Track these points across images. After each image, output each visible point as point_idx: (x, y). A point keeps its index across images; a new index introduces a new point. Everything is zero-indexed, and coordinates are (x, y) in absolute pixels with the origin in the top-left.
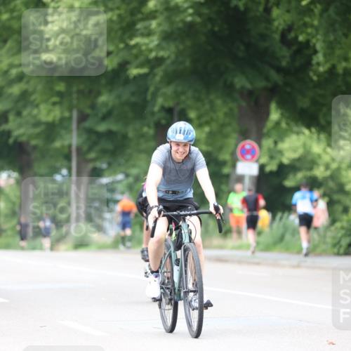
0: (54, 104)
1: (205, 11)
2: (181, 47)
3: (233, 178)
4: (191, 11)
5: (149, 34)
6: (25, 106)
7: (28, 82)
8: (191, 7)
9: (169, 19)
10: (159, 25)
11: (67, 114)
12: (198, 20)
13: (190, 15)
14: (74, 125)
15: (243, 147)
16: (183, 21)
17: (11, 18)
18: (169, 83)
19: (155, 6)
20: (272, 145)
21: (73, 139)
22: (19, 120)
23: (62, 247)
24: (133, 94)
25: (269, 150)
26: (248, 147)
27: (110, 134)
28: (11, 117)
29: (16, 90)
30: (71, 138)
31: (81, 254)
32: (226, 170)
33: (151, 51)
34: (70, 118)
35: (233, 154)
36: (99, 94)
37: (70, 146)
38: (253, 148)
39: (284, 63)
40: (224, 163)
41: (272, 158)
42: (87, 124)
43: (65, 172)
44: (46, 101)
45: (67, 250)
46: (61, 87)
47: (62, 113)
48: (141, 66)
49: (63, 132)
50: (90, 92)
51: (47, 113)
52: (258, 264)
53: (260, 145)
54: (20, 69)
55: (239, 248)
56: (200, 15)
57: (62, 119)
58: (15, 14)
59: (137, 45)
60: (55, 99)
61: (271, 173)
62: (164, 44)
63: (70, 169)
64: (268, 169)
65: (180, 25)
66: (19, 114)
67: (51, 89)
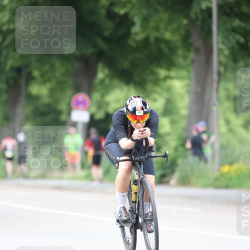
3: (69, 123)
20: (99, 98)
26: (80, 99)
38: (85, 100)
41: (100, 108)
55: (74, 178)
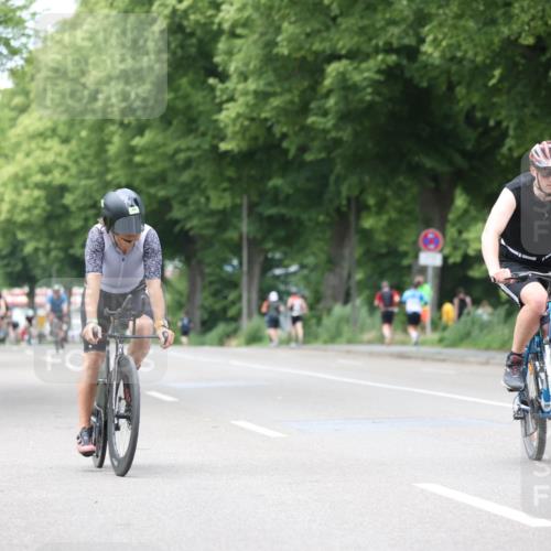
0: (225, 190)
1: (385, 90)
2: (359, 128)
3: (415, 269)
4: (369, 90)
5: (325, 114)
6: (192, 192)
7: (197, 168)
8: (370, 86)
9: (346, 98)
10: (336, 104)
11: (238, 201)
12: (377, 99)
13: (370, 94)
14: (245, 213)
15: (426, 236)
16: (361, 101)
17: (176, 98)
19: (332, 84)
20: (456, 235)
21: (245, 227)
22: (185, 209)
23: (234, 342)
24: (308, 180)
25: (453, 240)
26: (431, 236)
27: (282, 221)
28: (176, 206)
29: (186, 177)
31: (254, 350)
32: (406, 262)
33: (325, 131)
34: (240, 206)
35: (415, 243)
36: (270, 178)
37: (241, 237)
38: (436, 237)
39: (469, 147)
40: (405, 254)
41: (455, 248)
42: (260, 209)
43: (235, 262)
44: (216, 188)
45: (239, 345)
46: (231, 172)
47: (233, 200)
49: (235, 220)
51: (219, 201)
52: (444, 360)
53: (444, 235)
54: (189, 154)
56: (379, 94)
57: (234, 207)
58: (181, 93)
59: (313, 123)
60: (225, 185)
61: (455, 264)
62: (341, 124)
64: (451, 261)
66: (184, 203)
67: (222, 174)
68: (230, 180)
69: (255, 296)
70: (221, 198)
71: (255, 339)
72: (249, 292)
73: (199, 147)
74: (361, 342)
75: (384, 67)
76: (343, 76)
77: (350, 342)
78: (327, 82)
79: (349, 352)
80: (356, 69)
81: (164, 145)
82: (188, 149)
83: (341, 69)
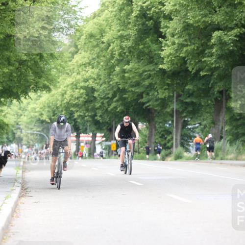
0: (165, 89)
1: (239, 45)
2: (227, 62)
4: (232, 45)
5: (211, 55)
6: (151, 90)
7: (152, 79)
8: (232, 43)
9: (221, 48)
10: (216, 51)
11: (171, 94)
12: (236, 49)
14: (175, 100)
16: (228, 49)
17: (144, 47)
18: (221, 80)
19: (215, 42)
21: (175, 106)
22: (148, 97)
23: (169, 159)
24: (203, 84)
27: (192, 103)
28: (144, 96)
29: (147, 83)
30: (174, 105)
31: (178, 162)
33: (212, 64)
34: (173, 96)
36: (187, 84)
37: (173, 109)
42: (181, 98)
43: (170, 122)
44: (161, 88)
45: (171, 160)
46: (169, 81)
47: (169, 93)
48: (207, 71)
49: (170, 103)
50: (183, 84)
51: (162, 94)
54: (149, 72)
56: (236, 46)
57: (169, 97)
58: (146, 45)
59: (205, 61)
60: (167, 87)
62: (219, 61)
63: (173, 121)
65: (227, 51)
66: (148, 94)
67: (164, 82)
68: (168, 85)
69: (179, 138)
70: (163, 93)
71: (178, 157)
72: (176, 136)
73: (154, 70)
74: (227, 159)
75: (238, 34)
76: (220, 38)
77: (222, 159)
78: (213, 41)
79: (221, 164)
80: (225, 35)
81: (139, 68)
82: (149, 70)
83: (219, 35)
